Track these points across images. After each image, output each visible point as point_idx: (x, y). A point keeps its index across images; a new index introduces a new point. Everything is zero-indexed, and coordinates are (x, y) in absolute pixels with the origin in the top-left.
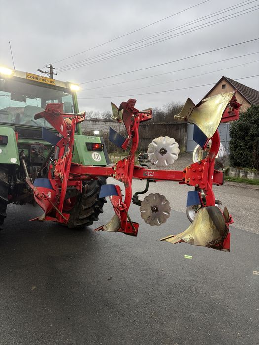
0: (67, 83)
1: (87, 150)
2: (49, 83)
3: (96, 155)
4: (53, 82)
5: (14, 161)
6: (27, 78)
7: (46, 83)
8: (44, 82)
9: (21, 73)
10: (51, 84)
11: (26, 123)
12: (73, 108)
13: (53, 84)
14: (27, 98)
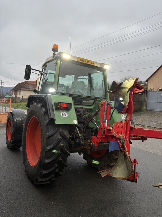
0: (102, 64)
1: (118, 113)
2: (91, 64)
3: (123, 116)
4: (93, 63)
5: (75, 122)
6: (78, 61)
7: (89, 64)
8: (88, 63)
9: (74, 57)
10: (92, 64)
11: (73, 93)
12: (103, 82)
13: (93, 65)
14: (66, 75)
